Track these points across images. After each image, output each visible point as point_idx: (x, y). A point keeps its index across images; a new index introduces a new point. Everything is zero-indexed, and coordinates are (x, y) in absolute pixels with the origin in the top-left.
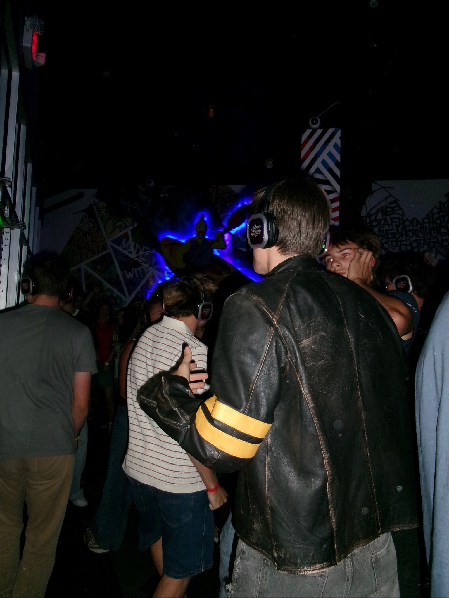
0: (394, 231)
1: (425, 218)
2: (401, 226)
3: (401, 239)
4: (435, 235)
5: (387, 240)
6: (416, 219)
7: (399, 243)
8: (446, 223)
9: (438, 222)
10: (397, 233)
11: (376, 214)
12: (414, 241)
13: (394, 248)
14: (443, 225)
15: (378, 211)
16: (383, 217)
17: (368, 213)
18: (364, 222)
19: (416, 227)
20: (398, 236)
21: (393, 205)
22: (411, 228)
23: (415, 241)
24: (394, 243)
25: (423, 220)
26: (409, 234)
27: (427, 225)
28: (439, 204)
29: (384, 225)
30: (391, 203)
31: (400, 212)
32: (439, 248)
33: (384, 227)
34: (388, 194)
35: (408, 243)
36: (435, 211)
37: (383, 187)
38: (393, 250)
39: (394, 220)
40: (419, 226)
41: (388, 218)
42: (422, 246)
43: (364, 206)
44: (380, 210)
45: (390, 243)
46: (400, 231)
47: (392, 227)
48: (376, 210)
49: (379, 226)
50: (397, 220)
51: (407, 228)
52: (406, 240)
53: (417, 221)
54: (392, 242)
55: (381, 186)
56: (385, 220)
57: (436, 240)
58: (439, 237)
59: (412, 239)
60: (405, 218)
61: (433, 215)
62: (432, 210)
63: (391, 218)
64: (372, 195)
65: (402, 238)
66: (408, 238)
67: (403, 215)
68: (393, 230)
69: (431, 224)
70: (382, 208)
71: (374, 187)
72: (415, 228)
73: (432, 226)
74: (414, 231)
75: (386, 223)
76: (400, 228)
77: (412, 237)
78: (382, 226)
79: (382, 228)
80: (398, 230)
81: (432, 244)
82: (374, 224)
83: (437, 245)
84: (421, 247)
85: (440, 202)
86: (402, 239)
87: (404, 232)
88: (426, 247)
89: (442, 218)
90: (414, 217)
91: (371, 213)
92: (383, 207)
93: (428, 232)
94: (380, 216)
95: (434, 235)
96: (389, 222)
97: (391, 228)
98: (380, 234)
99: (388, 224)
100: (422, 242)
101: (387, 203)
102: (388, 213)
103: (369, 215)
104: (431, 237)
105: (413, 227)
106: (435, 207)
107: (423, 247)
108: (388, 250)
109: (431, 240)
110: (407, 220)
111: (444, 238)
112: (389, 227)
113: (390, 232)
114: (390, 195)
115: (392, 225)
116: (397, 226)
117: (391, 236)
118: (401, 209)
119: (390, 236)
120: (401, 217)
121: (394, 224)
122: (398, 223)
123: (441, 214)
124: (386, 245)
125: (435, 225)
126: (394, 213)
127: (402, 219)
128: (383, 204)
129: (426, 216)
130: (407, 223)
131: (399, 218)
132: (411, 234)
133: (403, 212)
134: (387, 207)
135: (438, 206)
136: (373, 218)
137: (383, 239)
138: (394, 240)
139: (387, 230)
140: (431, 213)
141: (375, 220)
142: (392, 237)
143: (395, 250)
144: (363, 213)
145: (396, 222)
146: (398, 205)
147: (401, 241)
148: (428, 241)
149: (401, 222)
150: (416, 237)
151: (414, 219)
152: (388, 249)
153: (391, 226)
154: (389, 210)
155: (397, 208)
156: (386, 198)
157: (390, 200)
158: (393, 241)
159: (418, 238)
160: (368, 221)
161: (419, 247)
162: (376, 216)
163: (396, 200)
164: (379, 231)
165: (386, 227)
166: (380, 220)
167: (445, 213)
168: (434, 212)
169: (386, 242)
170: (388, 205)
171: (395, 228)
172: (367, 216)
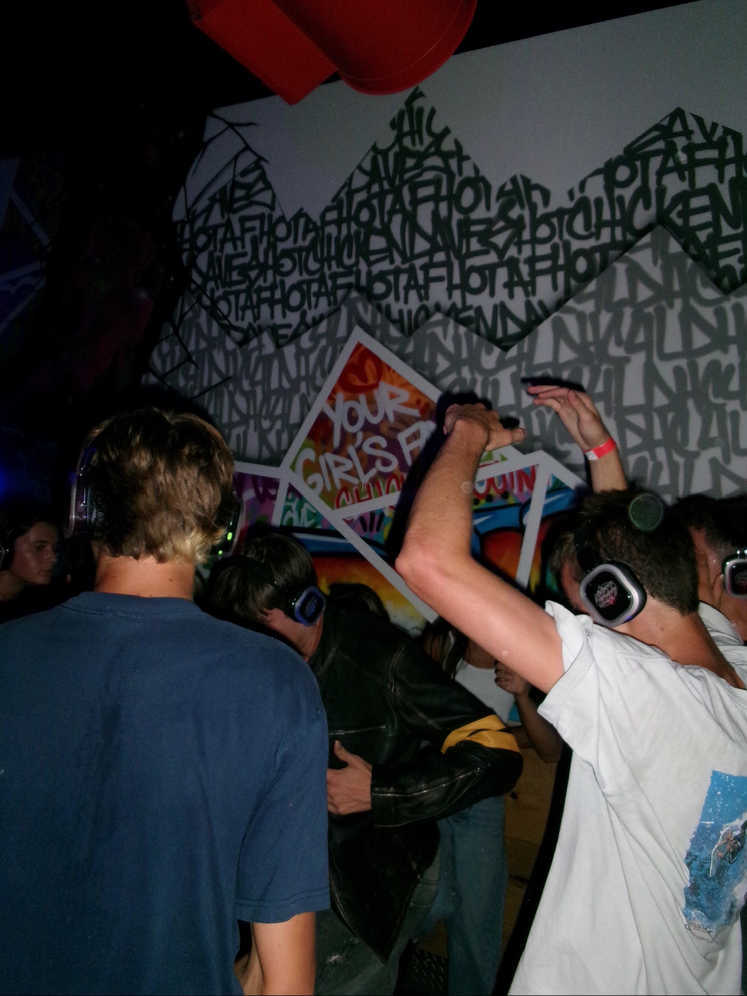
0: (246, 260)
1: (328, 209)
2: (265, 239)
3: (260, 282)
4: (353, 260)
5: (227, 289)
6: (306, 215)
7: (255, 297)
8: (386, 219)
9: (365, 215)
10: (254, 263)
11: (209, 210)
12: (294, 287)
13: (240, 313)
14: (377, 224)
15: (213, 200)
16: (223, 216)
17: (188, 211)
18: (178, 240)
19: (304, 238)
20: (253, 274)
21: (250, 178)
22: (289, 244)
23: (296, 287)
24: (243, 297)
25: (323, 216)
26: (282, 266)
27: (332, 230)
28: (372, 154)
29: (224, 241)
30: (245, 173)
31: (266, 197)
32: (360, 307)
33: (222, 250)
34: (243, 146)
35: (278, 295)
36: (360, 180)
37: (232, 126)
38: (237, 320)
39: (248, 224)
40: (311, 236)
41: (235, 219)
42: (313, 300)
43: (182, 189)
44: (217, 196)
45: (232, 298)
46: (261, 258)
47: (243, 247)
48: (209, 199)
49: (212, 247)
50: (256, 224)
51: (281, 246)
52: (272, 288)
53: (309, 220)
54: (237, 294)
55: (226, 122)
56: (228, 225)
57: (352, 279)
58: (363, 266)
59: (290, 281)
60: (276, 214)
61: (351, 194)
62: (351, 178)
63: (243, 220)
64: (203, 154)
65: (265, 281)
66: (278, 278)
67: (272, 207)
68: (244, 255)
69: (344, 227)
70: (223, 190)
71: (212, 127)
72: (300, 243)
73: (344, 232)
74: (296, 255)
75: (229, 235)
76: (262, 247)
77: (288, 273)
78: (218, 246)
79: (217, 254)
80: (255, 256)
81: (340, 293)
82: (202, 240)
83: (354, 294)
84: (310, 307)
85: (374, 148)
86: (263, 285)
87: (270, 262)
88: (323, 305)
89: (375, 202)
90: (302, 209)
91: (195, 210)
92: (225, 187)
93: (333, 252)
94: (216, 217)
95: (347, 262)
96: (237, 233)
97: (240, 250)
98: (211, 274)
99: (234, 239)
100: (315, 287)
101: (236, 173)
102: (236, 205)
103: (190, 217)
104: (341, 270)
105: (295, 241)
106: (360, 168)
107: (316, 306)
108: (226, 322)
109: (341, 281)
110: (282, 219)
111: (376, 269)
112: (235, 247)
113: (237, 262)
114: (247, 148)
115: (242, 239)
116: (255, 242)
117: (239, 274)
118: (268, 186)
119: (235, 276)
120: (267, 211)
121: (248, 237)
122: (257, 232)
123: (375, 188)
124: (223, 306)
125: (354, 227)
126: (252, 204)
127: (270, 216)
128: (226, 178)
129: (333, 201)
130: (281, 231)
131: (261, 217)
132: (287, 264)
133: (274, 196)
134: (235, 185)
135: (367, 166)
136: (199, 223)
137: (218, 288)
138: (243, 287)
139: (230, 258)
140: (346, 189)
141: (204, 230)
142: (240, 278)
143: (243, 319)
144: (179, 214)
145: (253, 229)
146: (263, 177)
147: (260, 290)
148: (330, 283)
149: (266, 229)
150: (301, 274)
151: (300, 214)
152: (226, 317)
153: (239, 243)
154: (239, 193)
155: (260, 185)
156: (236, 158)
157: (247, 160)
158: (242, 291)
159: (305, 276)
160: (187, 235)
161: (306, 307)
162: (207, 219)
163: (260, 158)
164: (212, 261)
165: (229, 249)
166: (216, 228)
167: (386, 186)
168: (356, 184)
169: (225, 297)
170: (239, 179)
171: (248, 249)
172: (186, 220)
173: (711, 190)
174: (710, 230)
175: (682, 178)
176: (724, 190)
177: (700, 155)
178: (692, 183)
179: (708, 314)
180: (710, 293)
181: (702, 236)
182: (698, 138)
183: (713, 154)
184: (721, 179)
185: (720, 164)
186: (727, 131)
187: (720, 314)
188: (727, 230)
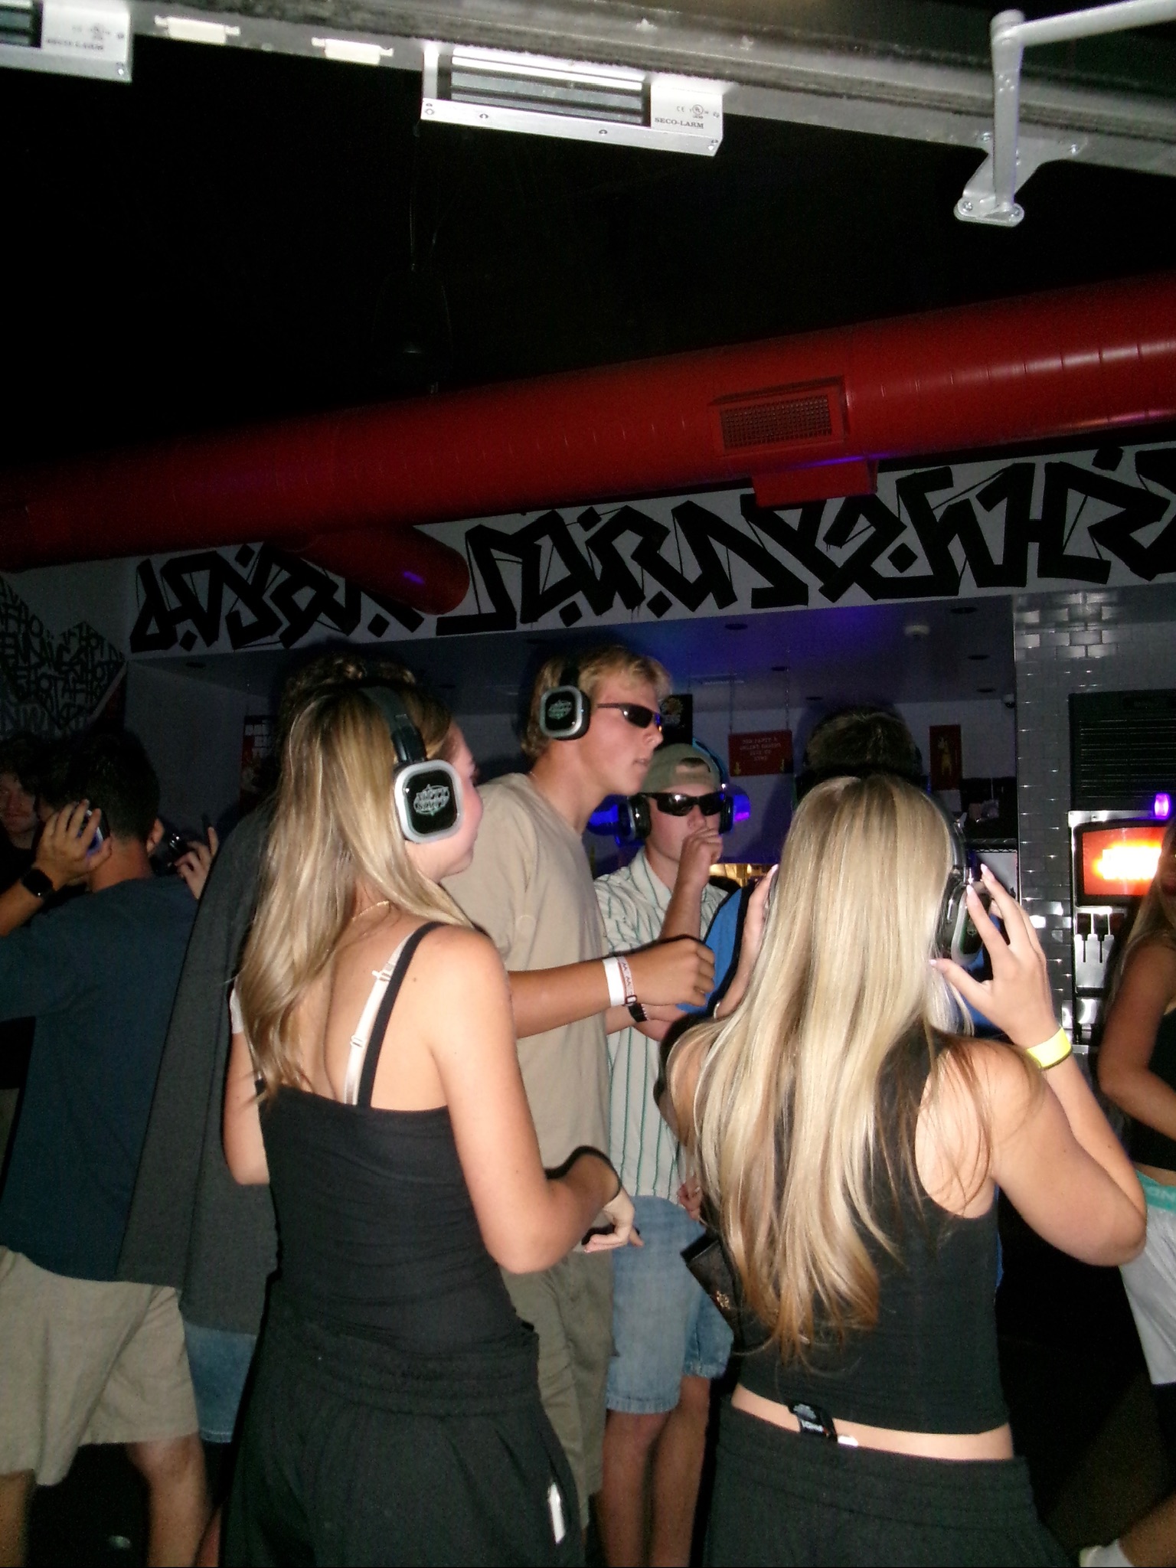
173: (14, 636)
174: (13, 660)
175: (2, 623)
176: (20, 637)
177: (11, 611)
178: (7, 628)
179: (12, 710)
180: (13, 699)
181: (11, 661)
182: (10, 602)
183: (16, 614)
184: (19, 630)
185: (19, 621)
186: (22, 603)
187: (17, 711)
188: (21, 663)
